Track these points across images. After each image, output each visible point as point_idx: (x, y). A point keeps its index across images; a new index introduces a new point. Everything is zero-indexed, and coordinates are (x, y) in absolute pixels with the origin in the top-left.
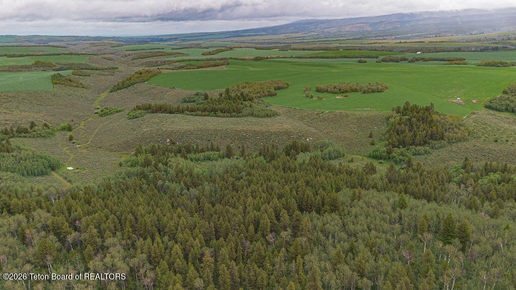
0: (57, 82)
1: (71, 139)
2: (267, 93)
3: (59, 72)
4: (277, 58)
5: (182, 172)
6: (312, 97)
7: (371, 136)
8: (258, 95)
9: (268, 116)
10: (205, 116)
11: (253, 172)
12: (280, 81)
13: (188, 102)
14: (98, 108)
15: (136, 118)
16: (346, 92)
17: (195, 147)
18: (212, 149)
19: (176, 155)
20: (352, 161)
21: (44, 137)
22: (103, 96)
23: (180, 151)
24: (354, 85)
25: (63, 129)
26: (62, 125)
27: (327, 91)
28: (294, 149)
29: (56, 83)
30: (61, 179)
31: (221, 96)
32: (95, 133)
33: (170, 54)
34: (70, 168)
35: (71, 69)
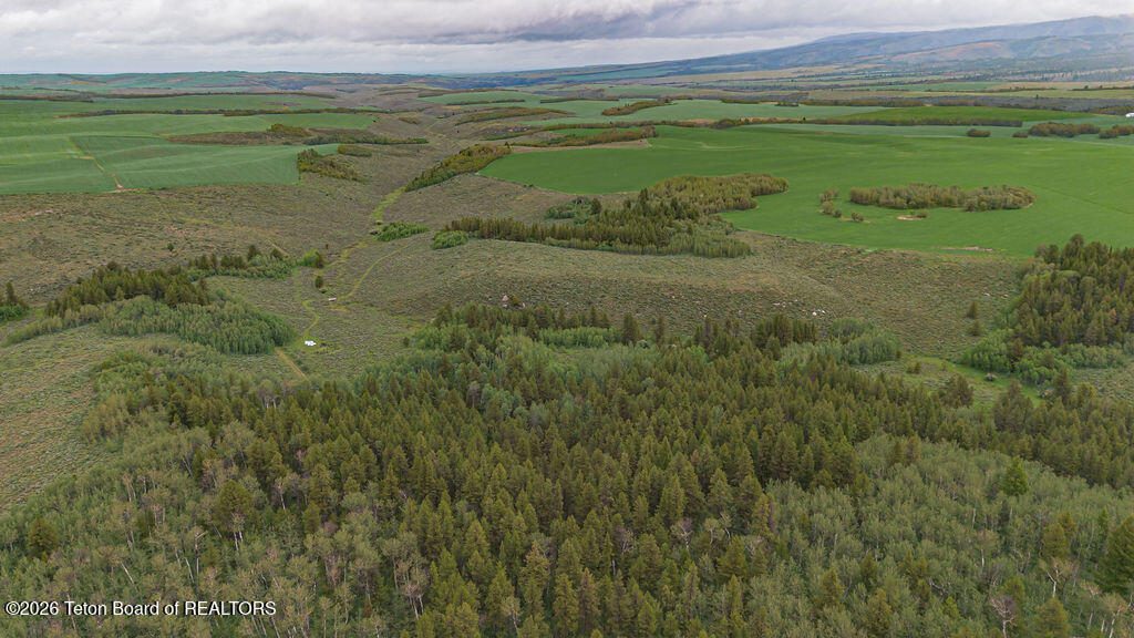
0: (308, 167)
1: (319, 283)
2: (732, 203)
3: (313, 147)
4: (770, 122)
5: (521, 368)
6: (838, 215)
7: (972, 315)
8: (712, 205)
9: (726, 254)
10: (587, 249)
11: (670, 379)
12: (766, 175)
13: (556, 218)
14: (379, 224)
15: (449, 246)
16: (924, 205)
17: (557, 316)
18: (594, 323)
19: (515, 331)
20: (917, 370)
21: (271, 277)
22: (392, 198)
23: (525, 323)
24: (945, 191)
25: (307, 263)
26: (307, 255)
27: (877, 203)
28: (775, 334)
29: (304, 170)
30: (290, 363)
31: (629, 206)
32: (366, 273)
33: (535, 113)
34: (310, 343)
35: (337, 141)
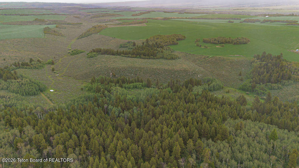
0: (47, 32)
1: (53, 70)
2: (172, 43)
3: (48, 26)
4: (177, 18)
6: (201, 46)
7: (240, 75)
8: (166, 44)
9: (172, 59)
10: (133, 57)
11: (165, 101)
12: (179, 35)
13: (123, 47)
14: (70, 50)
15: (92, 57)
16: (223, 43)
17: (128, 79)
18: (138, 81)
19: (116, 85)
20: (228, 92)
21: (38, 68)
23: (118, 82)
24: (227, 39)
25: (49, 63)
26: (49, 61)
27: (210, 42)
28: (191, 83)
30: (46, 98)
31: (144, 44)
32: (68, 66)
33: (113, 15)
34: (52, 91)
35: (55, 24)
